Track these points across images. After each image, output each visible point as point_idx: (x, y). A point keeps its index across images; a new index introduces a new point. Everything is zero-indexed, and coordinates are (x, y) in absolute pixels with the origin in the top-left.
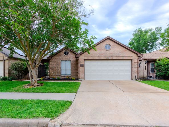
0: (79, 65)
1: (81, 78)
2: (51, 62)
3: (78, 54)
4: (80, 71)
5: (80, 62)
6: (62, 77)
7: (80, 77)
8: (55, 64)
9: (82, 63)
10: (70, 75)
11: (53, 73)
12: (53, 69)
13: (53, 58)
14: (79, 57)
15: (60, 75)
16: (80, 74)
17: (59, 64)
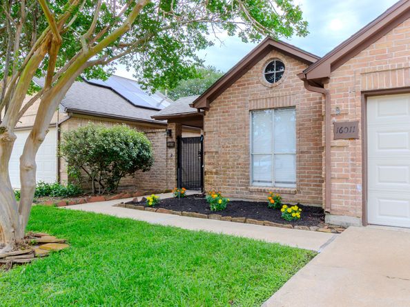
0: (328, 128)
1: (343, 212)
2: (210, 122)
3: (320, 61)
4: (335, 165)
5: (334, 110)
6: (251, 192)
7: (335, 206)
8: (223, 129)
9: (345, 119)
10: (293, 187)
11: (216, 173)
12: (217, 152)
13: (215, 104)
14: (326, 79)
15: (247, 185)
16: (336, 184)
17: (242, 130)
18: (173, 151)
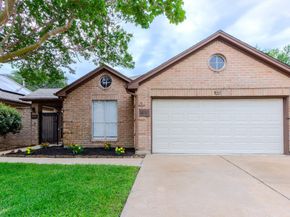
1: (143, 149)
3: (133, 81)
4: (140, 128)
5: (139, 103)
6: (93, 143)
7: (140, 146)
9: (144, 108)
10: (115, 139)
11: (71, 133)
14: (136, 89)
15: (90, 139)
16: (140, 137)
17: (88, 111)
18: (36, 121)
